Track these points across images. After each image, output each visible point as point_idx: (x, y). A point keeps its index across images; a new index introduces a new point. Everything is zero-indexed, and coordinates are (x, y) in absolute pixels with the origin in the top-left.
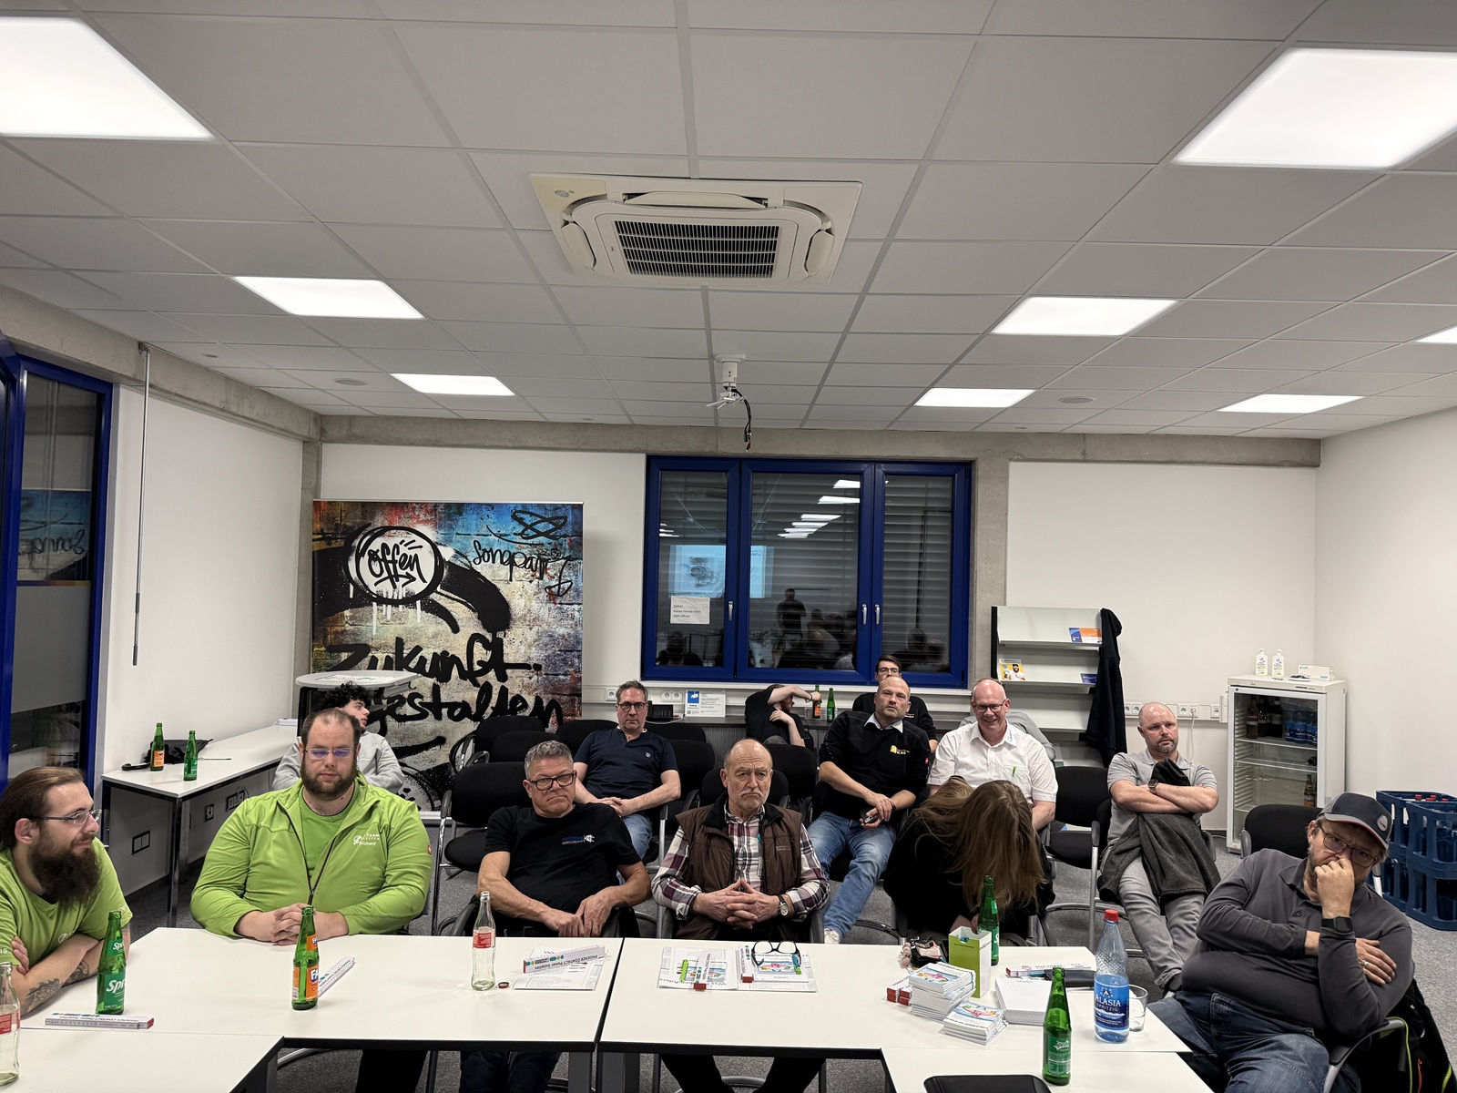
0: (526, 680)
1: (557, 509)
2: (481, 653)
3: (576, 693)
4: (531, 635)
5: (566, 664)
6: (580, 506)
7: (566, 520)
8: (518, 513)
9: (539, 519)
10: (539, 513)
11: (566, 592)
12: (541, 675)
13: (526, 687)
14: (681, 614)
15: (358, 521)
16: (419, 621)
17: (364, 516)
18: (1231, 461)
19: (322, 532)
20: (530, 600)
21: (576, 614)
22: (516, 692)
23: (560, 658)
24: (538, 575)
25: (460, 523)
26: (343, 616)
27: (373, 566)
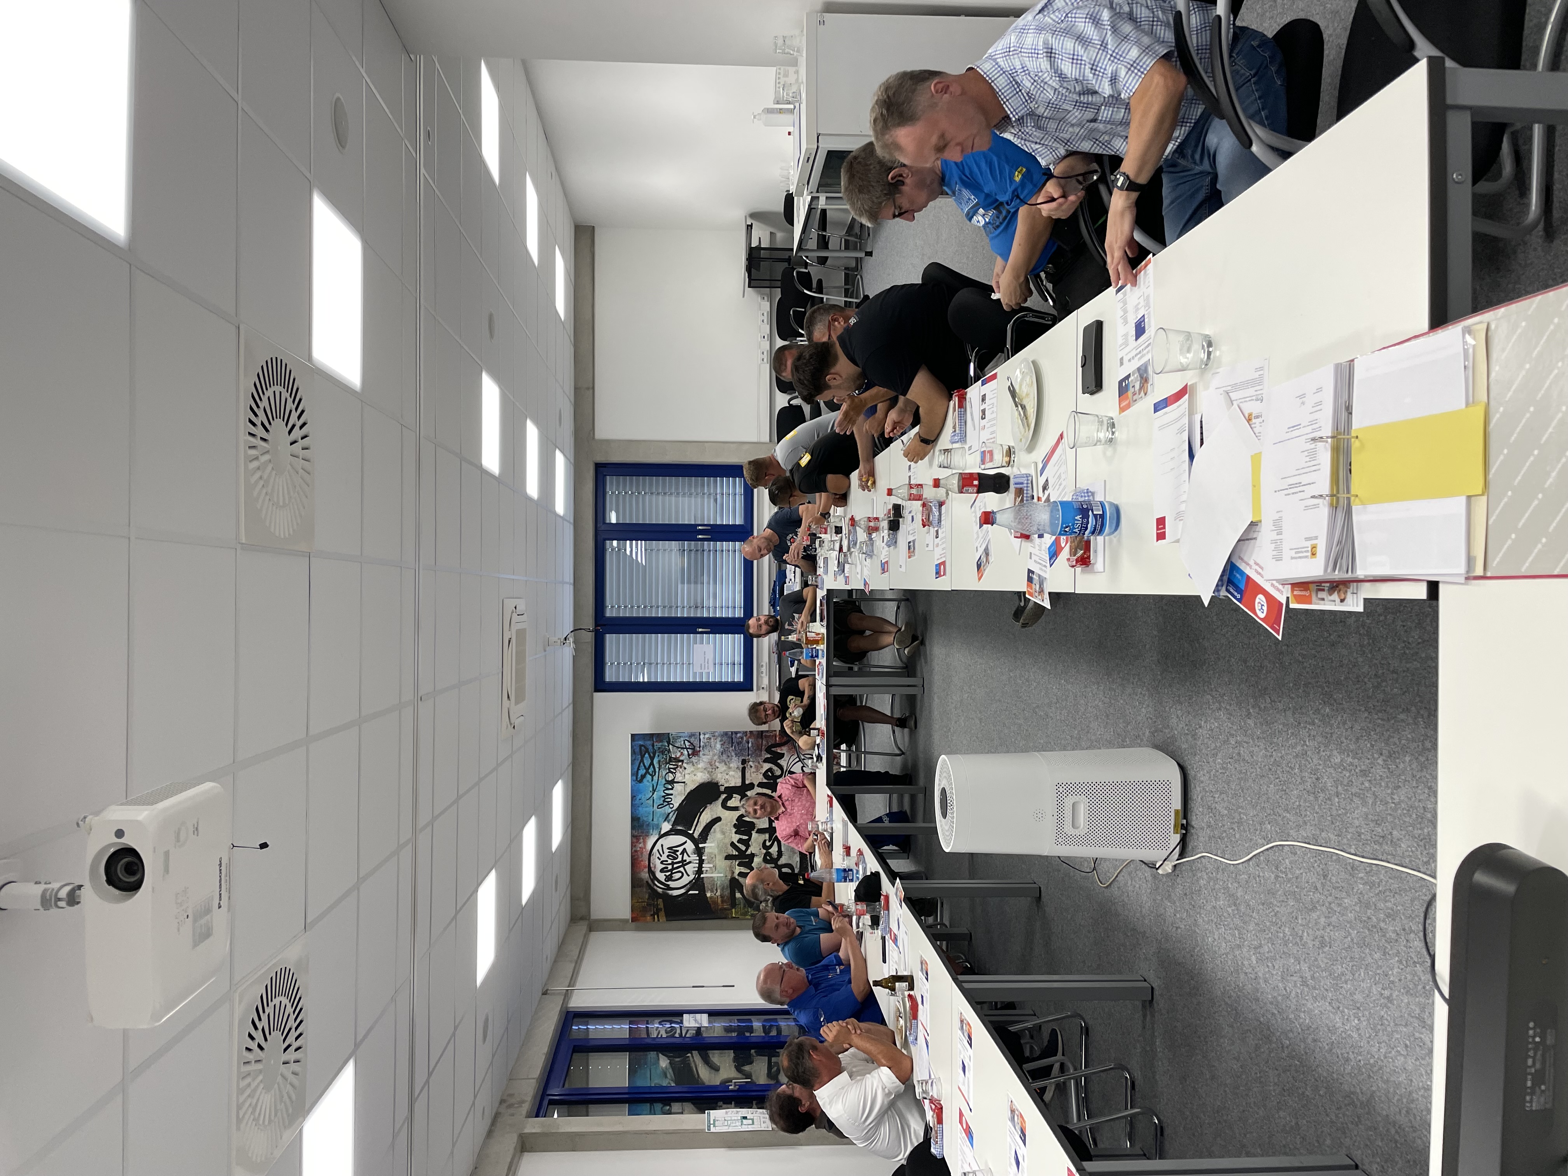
0: (753, 770)
1: (634, 752)
2: (734, 802)
4: (722, 767)
5: (741, 742)
6: (632, 735)
7: (642, 745)
8: (637, 779)
9: (642, 764)
10: (637, 763)
11: (692, 744)
12: (749, 759)
13: (757, 770)
15: (645, 890)
16: (713, 845)
17: (641, 886)
18: (591, 288)
19: (653, 915)
20: (698, 769)
21: (707, 736)
22: (761, 776)
23: (737, 747)
24: (680, 764)
25: (645, 819)
26: (711, 897)
27: (677, 878)
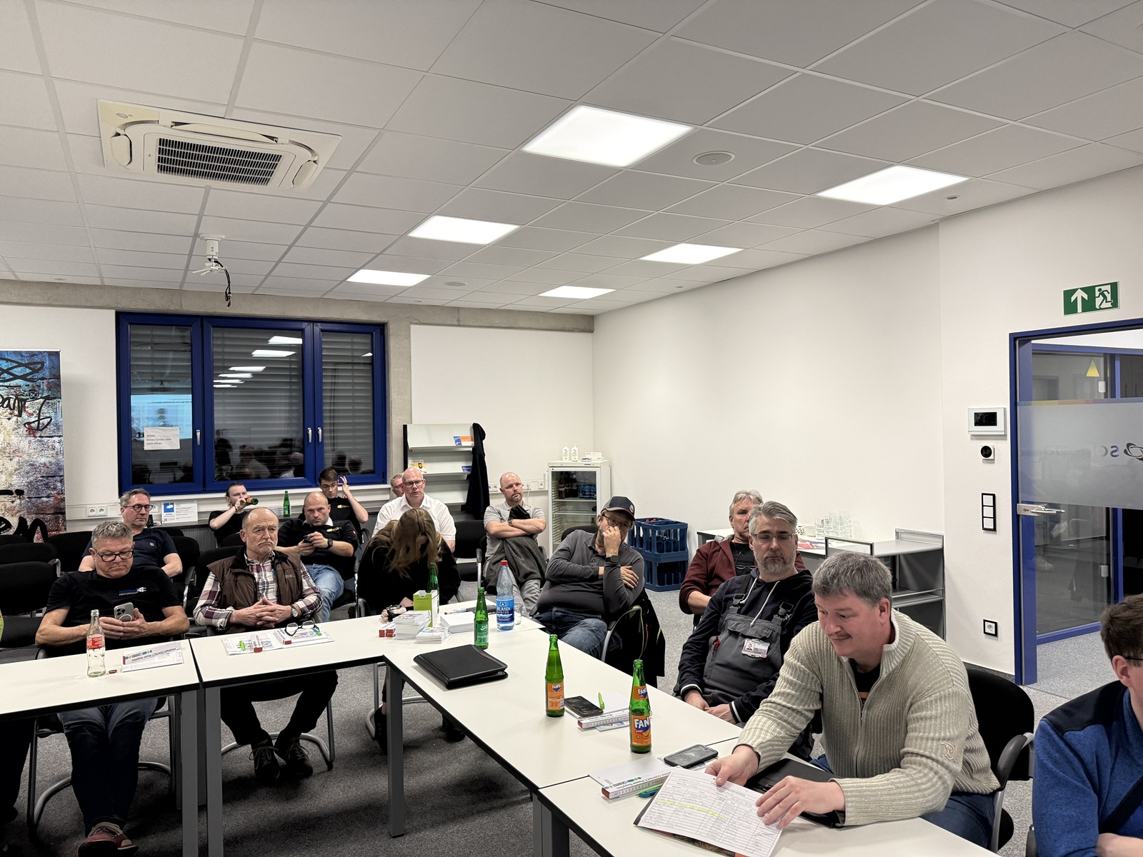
0: (9, 505)
1: (34, 355)
3: (59, 511)
4: (12, 465)
5: (48, 488)
6: (57, 354)
7: (42, 366)
9: (15, 364)
10: (15, 359)
11: (46, 427)
12: (24, 498)
13: (8, 510)
14: (154, 442)
20: (9, 435)
21: (57, 445)
23: (42, 483)
24: (16, 413)
